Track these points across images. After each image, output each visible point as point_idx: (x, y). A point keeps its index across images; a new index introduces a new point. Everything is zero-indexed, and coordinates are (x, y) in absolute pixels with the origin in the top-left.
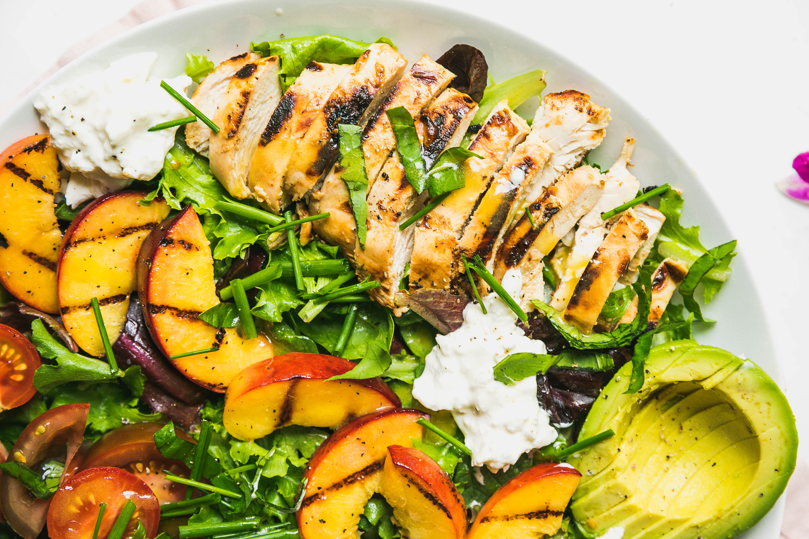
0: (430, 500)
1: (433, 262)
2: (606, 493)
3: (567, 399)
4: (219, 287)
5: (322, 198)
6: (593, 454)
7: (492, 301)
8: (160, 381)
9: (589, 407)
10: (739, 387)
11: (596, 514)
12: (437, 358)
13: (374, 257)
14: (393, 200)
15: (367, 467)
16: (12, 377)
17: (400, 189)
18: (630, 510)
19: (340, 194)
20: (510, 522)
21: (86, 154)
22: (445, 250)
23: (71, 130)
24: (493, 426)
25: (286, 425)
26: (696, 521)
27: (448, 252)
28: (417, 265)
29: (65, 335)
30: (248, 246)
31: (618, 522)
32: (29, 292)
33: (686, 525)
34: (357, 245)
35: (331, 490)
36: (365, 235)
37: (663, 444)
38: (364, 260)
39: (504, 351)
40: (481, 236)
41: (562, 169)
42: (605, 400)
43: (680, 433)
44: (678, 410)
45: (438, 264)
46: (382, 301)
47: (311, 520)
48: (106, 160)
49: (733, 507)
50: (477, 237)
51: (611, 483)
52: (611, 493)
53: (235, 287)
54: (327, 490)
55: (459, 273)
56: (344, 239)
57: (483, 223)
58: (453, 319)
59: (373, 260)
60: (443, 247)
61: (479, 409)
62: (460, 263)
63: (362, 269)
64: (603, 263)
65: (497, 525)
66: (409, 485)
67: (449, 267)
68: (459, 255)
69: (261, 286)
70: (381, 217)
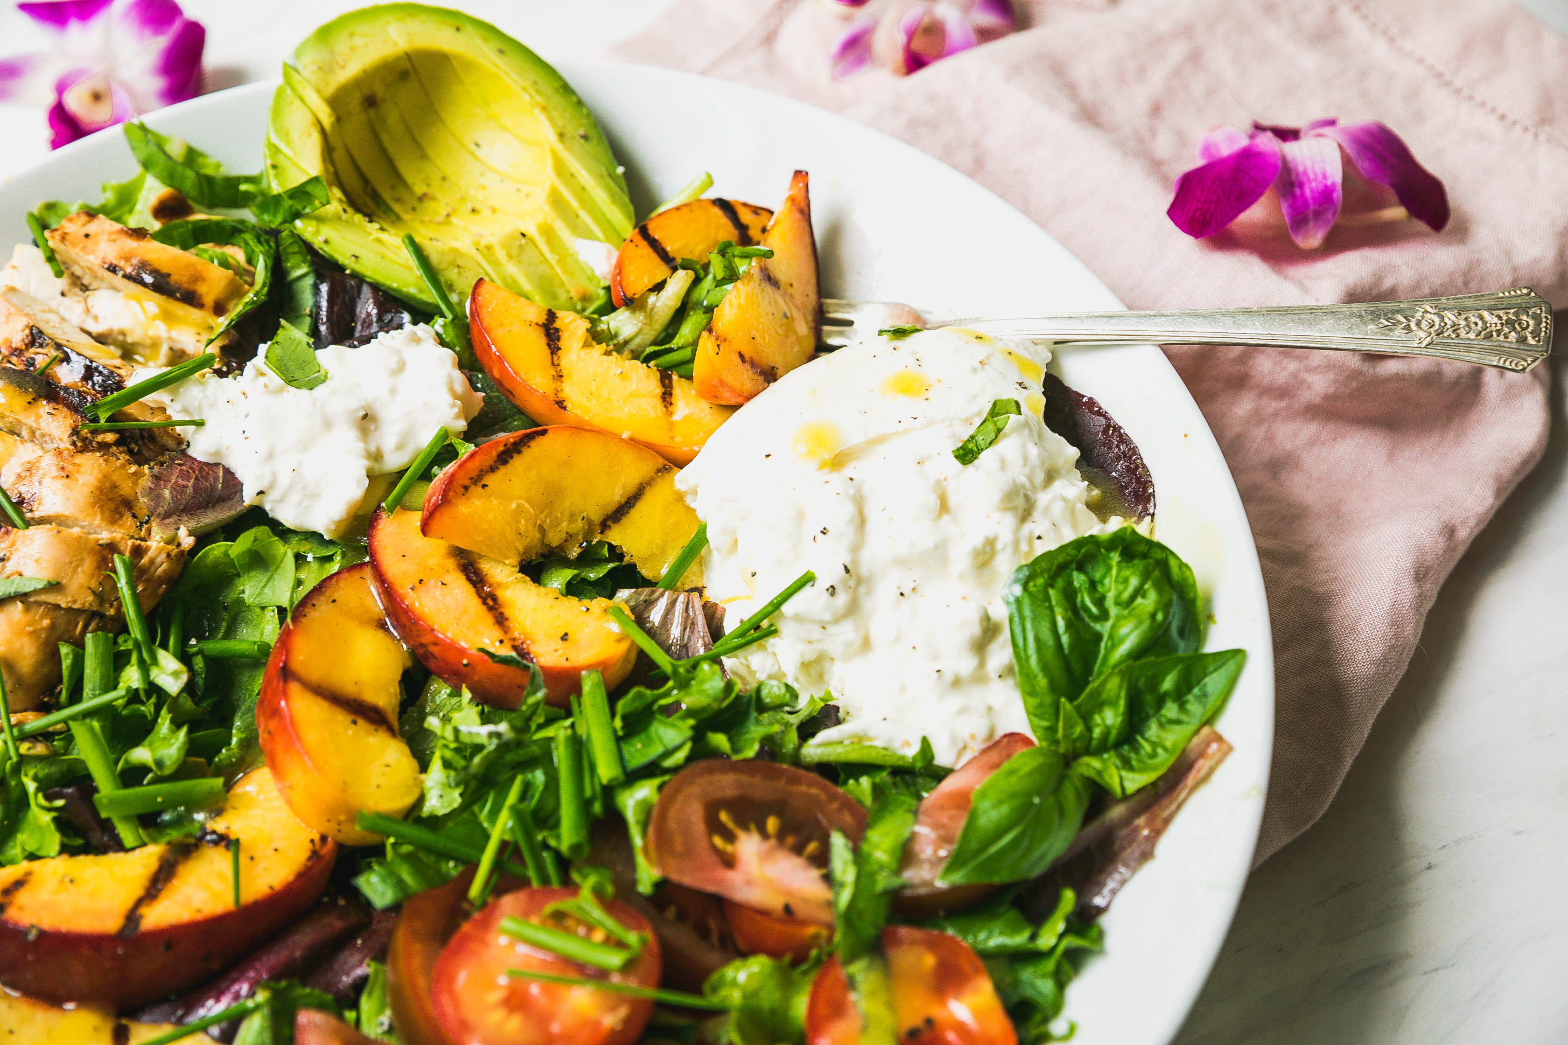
0: (512, 458)
1: (96, 484)
2: (520, 262)
4: (119, 846)
6: (452, 275)
7: (177, 406)
9: (376, 288)
11: (562, 285)
12: (282, 500)
13: (75, 565)
15: (469, 579)
18: (548, 234)
20: (564, 373)
22: (74, 464)
24: (393, 391)
25: (393, 719)
26: (551, 135)
27: (80, 459)
28: (102, 512)
30: (40, 795)
31: (572, 255)
33: (560, 148)
34: (52, 598)
35: (508, 628)
36: (30, 579)
37: (453, 219)
38: (81, 587)
39: (261, 378)
40: (52, 405)
42: (360, 260)
43: (433, 199)
44: (398, 200)
45: (101, 476)
46: (164, 566)
47: (559, 653)
49: (524, 89)
50: (53, 411)
51: (500, 254)
52: (519, 255)
53: (111, 801)
54: (506, 632)
55: (117, 443)
56: (42, 629)
57: (29, 403)
58: (216, 478)
59: (78, 566)
60: (69, 468)
61: (362, 413)
62: (100, 438)
63: (100, 597)
64: (127, 259)
65: (570, 392)
66: (484, 486)
67: (106, 461)
68: (84, 440)
69: (117, 762)
70: (1, 555)
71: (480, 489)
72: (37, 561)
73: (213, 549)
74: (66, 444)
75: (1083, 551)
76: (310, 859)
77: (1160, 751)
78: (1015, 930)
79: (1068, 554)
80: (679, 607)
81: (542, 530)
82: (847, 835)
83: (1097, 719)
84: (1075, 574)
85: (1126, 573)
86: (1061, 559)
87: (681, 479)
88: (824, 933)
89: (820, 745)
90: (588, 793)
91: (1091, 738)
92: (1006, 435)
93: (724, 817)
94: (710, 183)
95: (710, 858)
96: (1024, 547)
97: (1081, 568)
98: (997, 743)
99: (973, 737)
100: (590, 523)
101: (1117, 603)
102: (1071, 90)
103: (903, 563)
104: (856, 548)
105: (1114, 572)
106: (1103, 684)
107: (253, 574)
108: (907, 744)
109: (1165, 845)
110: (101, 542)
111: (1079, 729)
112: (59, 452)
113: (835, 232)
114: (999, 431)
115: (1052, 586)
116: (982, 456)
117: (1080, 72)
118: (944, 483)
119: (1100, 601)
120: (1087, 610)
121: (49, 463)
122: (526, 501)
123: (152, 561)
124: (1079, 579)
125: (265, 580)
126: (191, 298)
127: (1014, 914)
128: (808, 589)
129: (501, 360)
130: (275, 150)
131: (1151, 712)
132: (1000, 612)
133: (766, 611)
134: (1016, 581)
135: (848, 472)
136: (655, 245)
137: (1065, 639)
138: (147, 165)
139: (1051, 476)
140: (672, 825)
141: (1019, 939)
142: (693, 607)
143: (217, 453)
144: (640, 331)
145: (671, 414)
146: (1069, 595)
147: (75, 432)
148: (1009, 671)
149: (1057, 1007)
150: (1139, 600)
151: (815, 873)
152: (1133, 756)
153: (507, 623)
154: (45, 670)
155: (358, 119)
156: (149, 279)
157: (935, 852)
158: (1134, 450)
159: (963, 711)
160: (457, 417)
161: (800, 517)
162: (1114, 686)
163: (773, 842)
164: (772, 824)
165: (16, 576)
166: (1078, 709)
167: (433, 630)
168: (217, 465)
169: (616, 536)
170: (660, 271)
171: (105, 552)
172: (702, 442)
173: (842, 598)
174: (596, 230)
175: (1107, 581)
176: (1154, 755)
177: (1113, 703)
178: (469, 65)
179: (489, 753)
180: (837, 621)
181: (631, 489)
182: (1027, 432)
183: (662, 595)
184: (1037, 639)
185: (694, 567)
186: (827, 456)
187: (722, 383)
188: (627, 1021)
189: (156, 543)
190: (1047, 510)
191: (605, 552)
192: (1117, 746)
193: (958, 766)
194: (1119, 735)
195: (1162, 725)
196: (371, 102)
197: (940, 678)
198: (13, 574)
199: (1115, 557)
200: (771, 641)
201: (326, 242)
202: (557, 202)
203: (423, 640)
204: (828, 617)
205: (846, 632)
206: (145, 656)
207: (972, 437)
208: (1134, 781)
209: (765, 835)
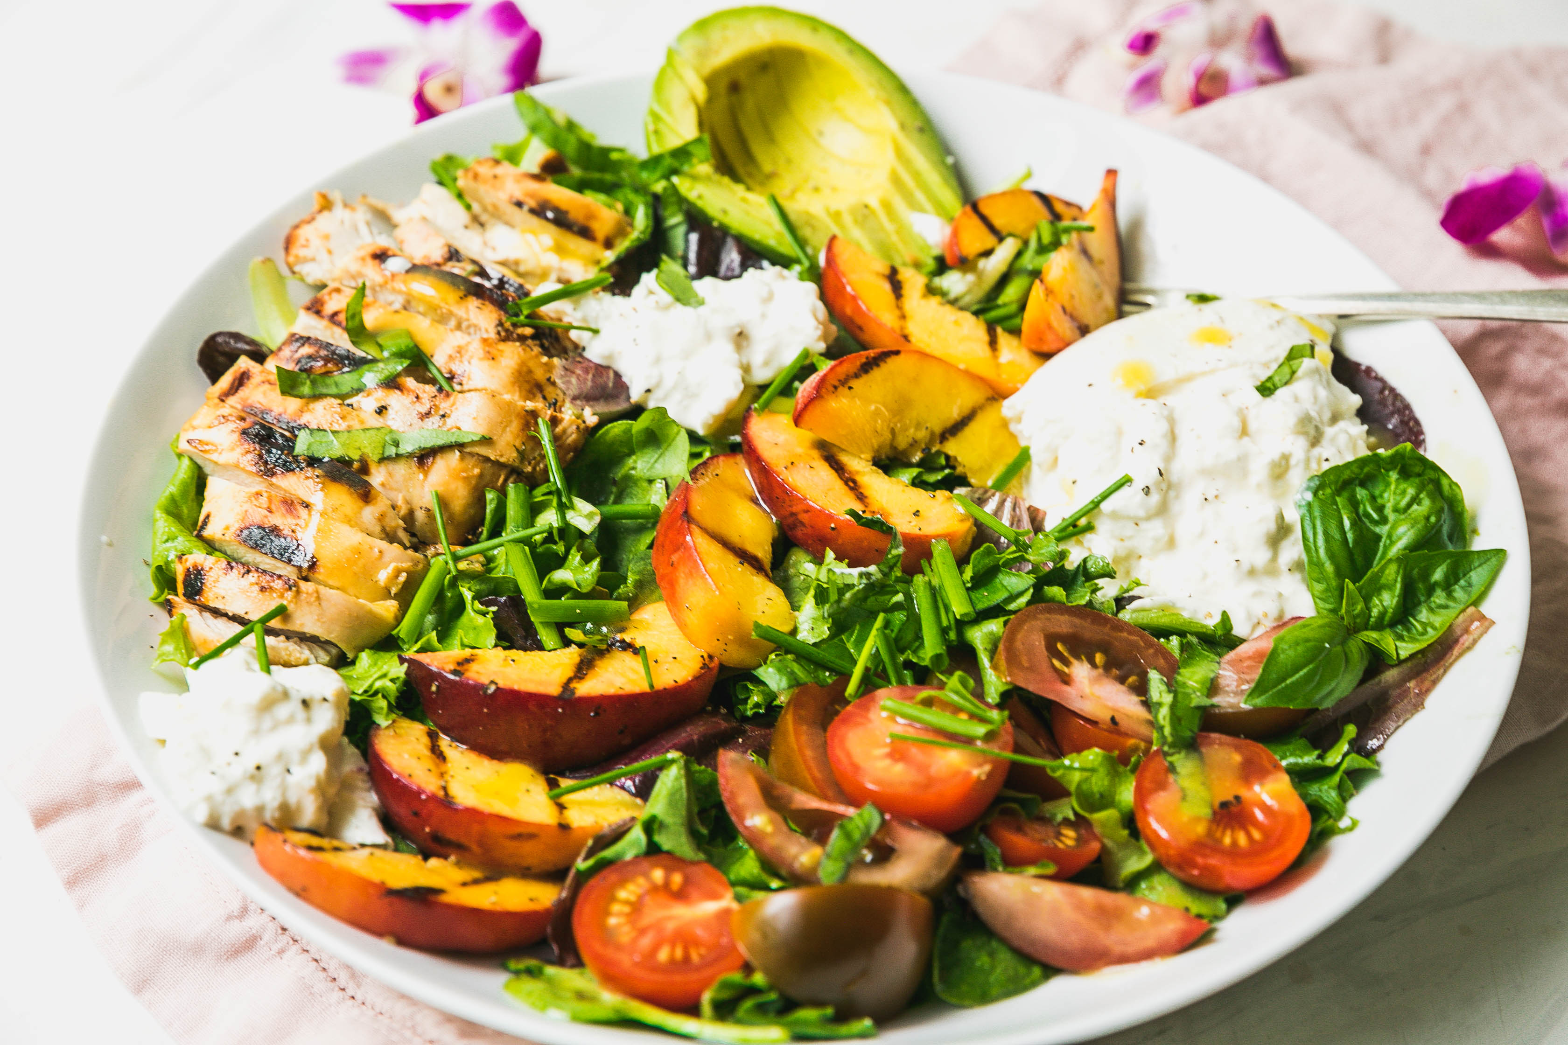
0: (872, 369)
1: (516, 367)
2: (864, 228)
4: (542, 647)
6: (806, 232)
8: (695, 737)
9: (740, 239)
10: (703, 54)
11: (898, 251)
14: (417, 397)
15: (831, 466)
16: (675, 886)
17: (401, 391)
18: (886, 204)
19: (403, 472)
20: (907, 315)
21: (296, 757)
22: (498, 350)
23: (252, 766)
24: (763, 316)
25: (767, 566)
26: (892, 125)
27: (502, 346)
28: (520, 391)
29: (607, 832)
30: (476, 602)
33: (900, 136)
34: (483, 450)
35: (868, 504)
36: (467, 434)
37: (797, 195)
38: (508, 444)
39: (652, 296)
40: (480, 301)
42: (728, 214)
43: (779, 176)
44: (749, 175)
45: (519, 362)
46: (574, 436)
47: (913, 524)
48: (309, 720)
49: (871, 84)
50: (481, 306)
51: (847, 219)
52: (863, 223)
54: (866, 506)
55: (533, 337)
56: (474, 476)
57: (461, 298)
58: (608, 377)
59: (506, 426)
60: (494, 352)
61: (738, 330)
62: (520, 331)
63: (522, 455)
64: (532, 195)
65: (913, 328)
66: (850, 388)
67: (524, 350)
68: (507, 331)
69: (541, 580)
70: (442, 413)
71: (846, 390)
72: (474, 418)
73: (614, 427)
74: (492, 335)
75: (1366, 470)
76: (701, 668)
77: (1429, 629)
78: (1306, 752)
79: (1352, 472)
80: (1008, 505)
81: (893, 432)
82: (1161, 672)
83: (1376, 601)
84: (1358, 489)
85: (1403, 486)
86: (1346, 475)
87: (1008, 407)
88: (1143, 745)
89: (1135, 611)
90: (945, 623)
91: (1370, 616)
92: (1299, 379)
93: (1060, 646)
94: (1029, 175)
95: (1049, 674)
96: (1314, 465)
97: (1363, 484)
98: (1286, 623)
99: (1266, 615)
100: (932, 434)
101: (1396, 510)
102: (1350, 127)
103: (1207, 473)
104: (1169, 458)
105: (1393, 487)
106: (1382, 570)
107: (646, 451)
108: (1210, 615)
109: (1431, 700)
110: (527, 408)
111: (1360, 607)
112: (485, 341)
113: (1136, 226)
114: (1293, 373)
115: (1339, 495)
116: (1278, 392)
117: (1358, 113)
118: (1246, 412)
119: (1380, 509)
120: (1368, 516)
121: (475, 348)
122: (883, 406)
123: (564, 431)
124: (1361, 493)
125: (656, 456)
126: (585, 233)
127: (1303, 741)
128: (1125, 488)
129: (854, 298)
130: (656, 117)
131: (1422, 599)
132: (1293, 516)
133: (1087, 508)
134: (1308, 488)
135: (1162, 400)
136: (984, 219)
137: (1350, 536)
138: (534, 129)
139: (1335, 418)
140: (1018, 644)
141: (1309, 759)
142: (1019, 508)
143: (610, 357)
144: (969, 291)
145: (997, 357)
146: (1354, 504)
147: (501, 324)
148: (1298, 566)
149: (1341, 813)
150: (1415, 507)
151: (1135, 699)
152: (1405, 633)
153: (866, 500)
154: (472, 511)
155: (723, 101)
156: (550, 215)
157: (1238, 686)
158: (1407, 407)
159: (1257, 594)
160: (819, 339)
161: (1119, 433)
162: (1392, 573)
163: (1101, 671)
164: (1099, 658)
165: (454, 430)
166: (1360, 590)
167: (806, 499)
168: (608, 368)
169: (952, 447)
170: (989, 241)
171: (529, 418)
172: (1024, 381)
173: (1155, 498)
174: (928, 205)
175: (1386, 495)
176: (1425, 633)
177: (1390, 587)
178: (821, 62)
179: (858, 591)
180: (1148, 518)
181: (966, 411)
182: (1317, 377)
183: (993, 495)
184: (1326, 533)
185: (1014, 482)
186: (1142, 388)
187: (1049, 327)
188: (990, 775)
189: (568, 414)
190: (1333, 440)
191: (943, 461)
192: (1392, 625)
193: (1251, 638)
194: (1394, 613)
195: (1431, 610)
196: (735, 88)
197: (1238, 567)
198: (452, 428)
199: (1393, 476)
200: (1088, 537)
201: (700, 197)
202: (896, 181)
203: (794, 509)
204: (1142, 513)
205: (1156, 529)
206: (564, 500)
207: (1270, 378)
208: (1406, 649)
209: (1094, 665)
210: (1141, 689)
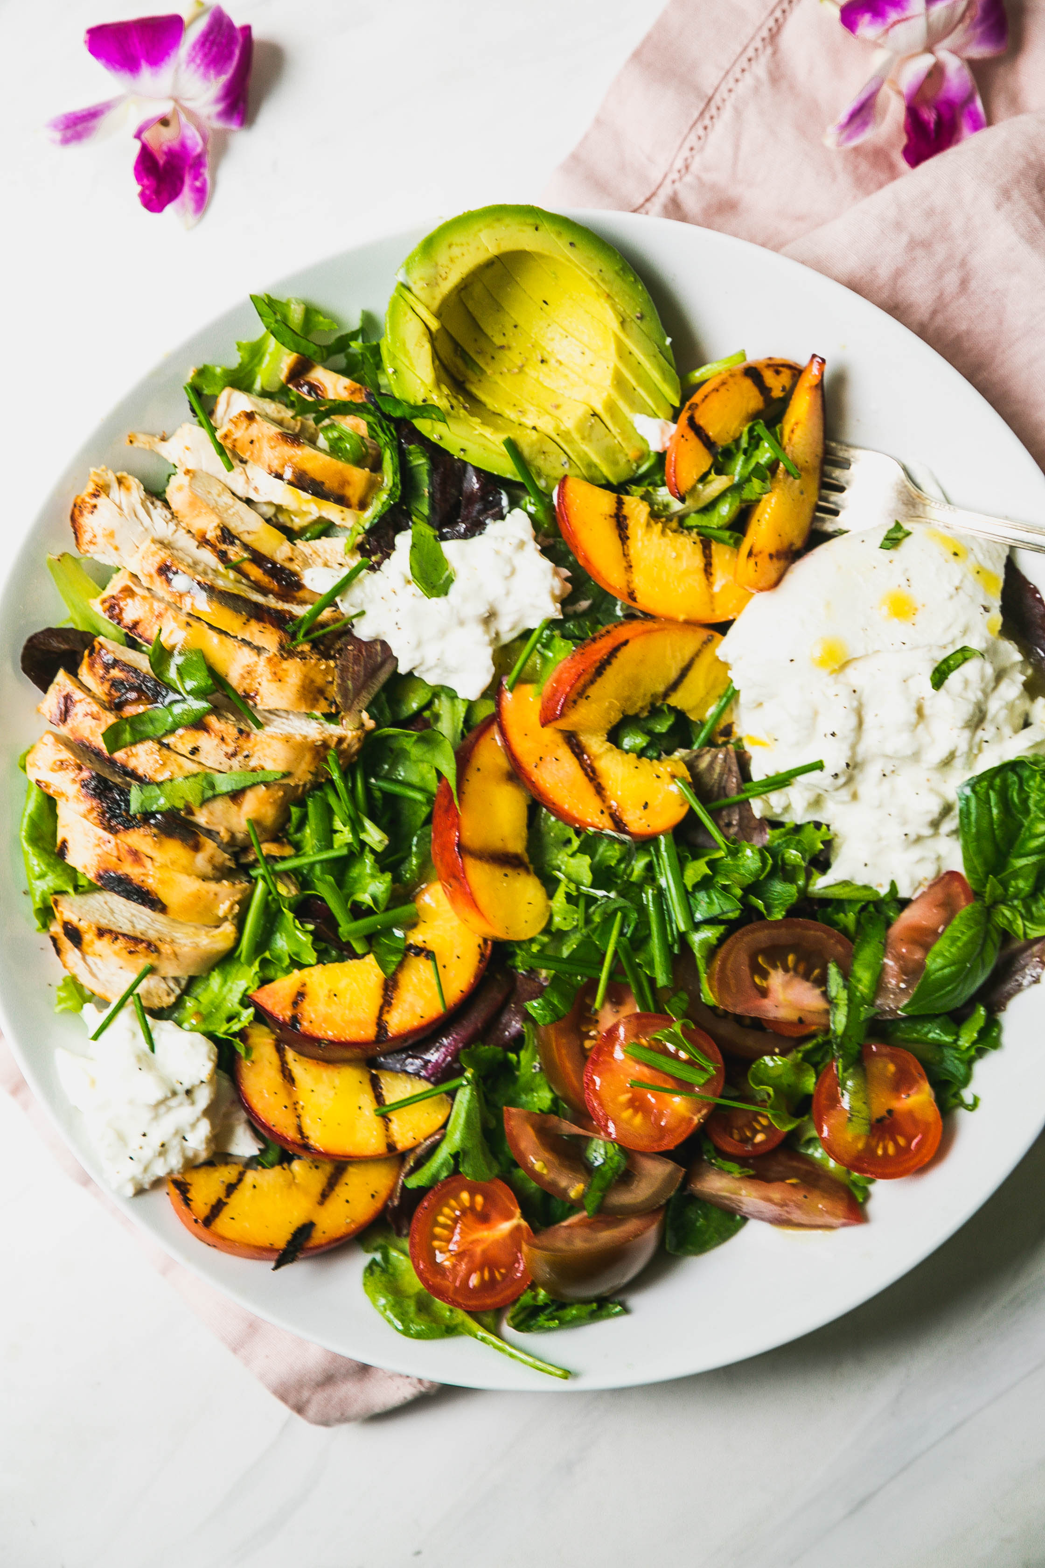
0: (605, 669)
1: (300, 683)
2: (590, 441)
3: (471, 498)
4: (355, 956)
5: (228, 830)
6: (540, 462)
9: (478, 471)
10: (432, 284)
11: (621, 451)
12: (428, 670)
13: (298, 759)
14: (223, 739)
15: (573, 752)
16: (479, 1208)
17: (208, 731)
18: (611, 408)
19: (221, 807)
20: (633, 564)
21: (188, 1128)
22: (283, 670)
23: (158, 1147)
24: (508, 593)
25: (526, 859)
26: (615, 324)
27: (286, 665)
29: (424, 1146)
30: (297, 921)
31: (630, 422)
32: (373, 1196)
33: (622, 336)
34: (285, 781)
35: (605, 796)
36: (270, 772)
37: (526, 369)
38: (304, 772)
39: (408, 586)
40: (261, 624)
41: (172, 526)
42: (467, 452)
43: (509, 348)
44: (480, 352)
45: (302, 677)
46: (356, 746)
47: (644, 821)
48: (193, 1103)
49: (592, 279)
50: (262, 630)
51: (576, 436)
52: (590, 435)
53: (350, 933)
54: (604, 802)
55: (312, 649)
56: (279, 800)
57: (245, 624)
58: (376, 653)
59: (301, 760)
60: (279, 671)
61: (487, 613)
62: (299, 648)
63: (316, 775)
64: (288, 466)
65: (639, 581)
66: (587, 698)
67: (305, 663)
68: (288, 651)
69: (347, 902)
70: (246, 753)
71: (584, 700)
72: (275, 758)
74: (275, 653)
76: (480, 961)
78: (946, 1030)
80: (721, 762)
81: (624, 711)
82: (840, 965)
83: (1014, 885)
84: (1010, 774)
89: (821, 888)
90: (671, 940)
91: (1007, 894)
93: (761, 960)
95: (754, 992)
96: (975, 751)
97: (1014, 769)
98: (943, 878)
99: (926, 877)
100: (656, 697)
101: (1037, 806)
103: (888, 757)
104: (856, 747)
108: (881, 885)
111: (1000, 891)
112: (271, 660)
115: (992, 786)
118: (923, 702)
119: (1025, 801)
120: (1015, 804)
121: (264, 668)
122: (615, 698)
123: (349, 745)
124: (1011, 777)
126: (335, 499)
127: (948, 1023)
128: (816, 774)
130: (393, 357)
132: (955, 801)
133: (785, 776)
134: (968, 785)
135: (847, 674)
136: (703, 437)
138: (272, 330)
139: (999, 680)
140: (729, 973)
141: (947, 1039)
142: (730, 756)
145: (710, 584)
146: (1004, 792)
147: (281, 644)
148: (955, 832)
149: (966, 1080)
151: (818, 992)
152: (1034, 905)
153: (604, 793)
154: (280, 821)
157: (898, 983)
163: (792, 973)
164: (791, 959)
165: (260, 767)
166: (1000, 880)
168: (378, 642)
169: (673, 699)
170: (706, 462)
171: (320, 748)
173: (842, 780)
174: (653, 405)
175: (1031, 782)
177: (1024, 880)
180: (836, 789)
181: (685, 663)
183: (708, 750)
184: (978, 831)
186: (835, 663)
189: (349, 731)
190: (994, 717)
191: (666, 709)
193: (913, 898)
197: (907, 838)
198: (256, 768)
199: (1038, 770)
200: (786, 789)
201: (440, 438)
202: (620, 382)
204: (829, 787)
206: (357, 822)
207: (944, 662)
208: (1035, 931)
209: (786, 970)
210: (822, 982)
